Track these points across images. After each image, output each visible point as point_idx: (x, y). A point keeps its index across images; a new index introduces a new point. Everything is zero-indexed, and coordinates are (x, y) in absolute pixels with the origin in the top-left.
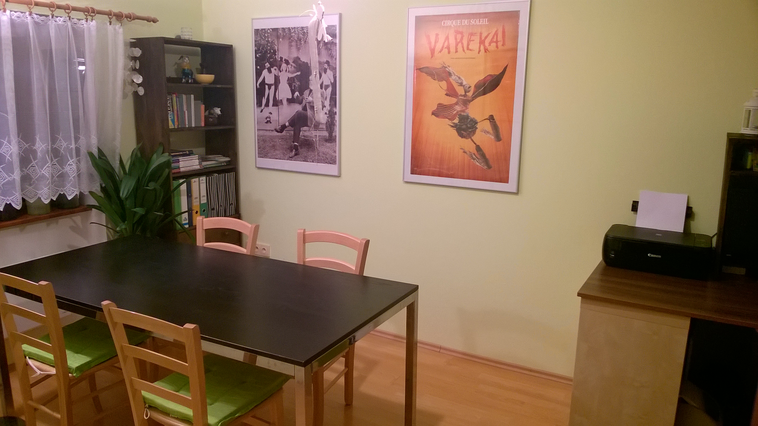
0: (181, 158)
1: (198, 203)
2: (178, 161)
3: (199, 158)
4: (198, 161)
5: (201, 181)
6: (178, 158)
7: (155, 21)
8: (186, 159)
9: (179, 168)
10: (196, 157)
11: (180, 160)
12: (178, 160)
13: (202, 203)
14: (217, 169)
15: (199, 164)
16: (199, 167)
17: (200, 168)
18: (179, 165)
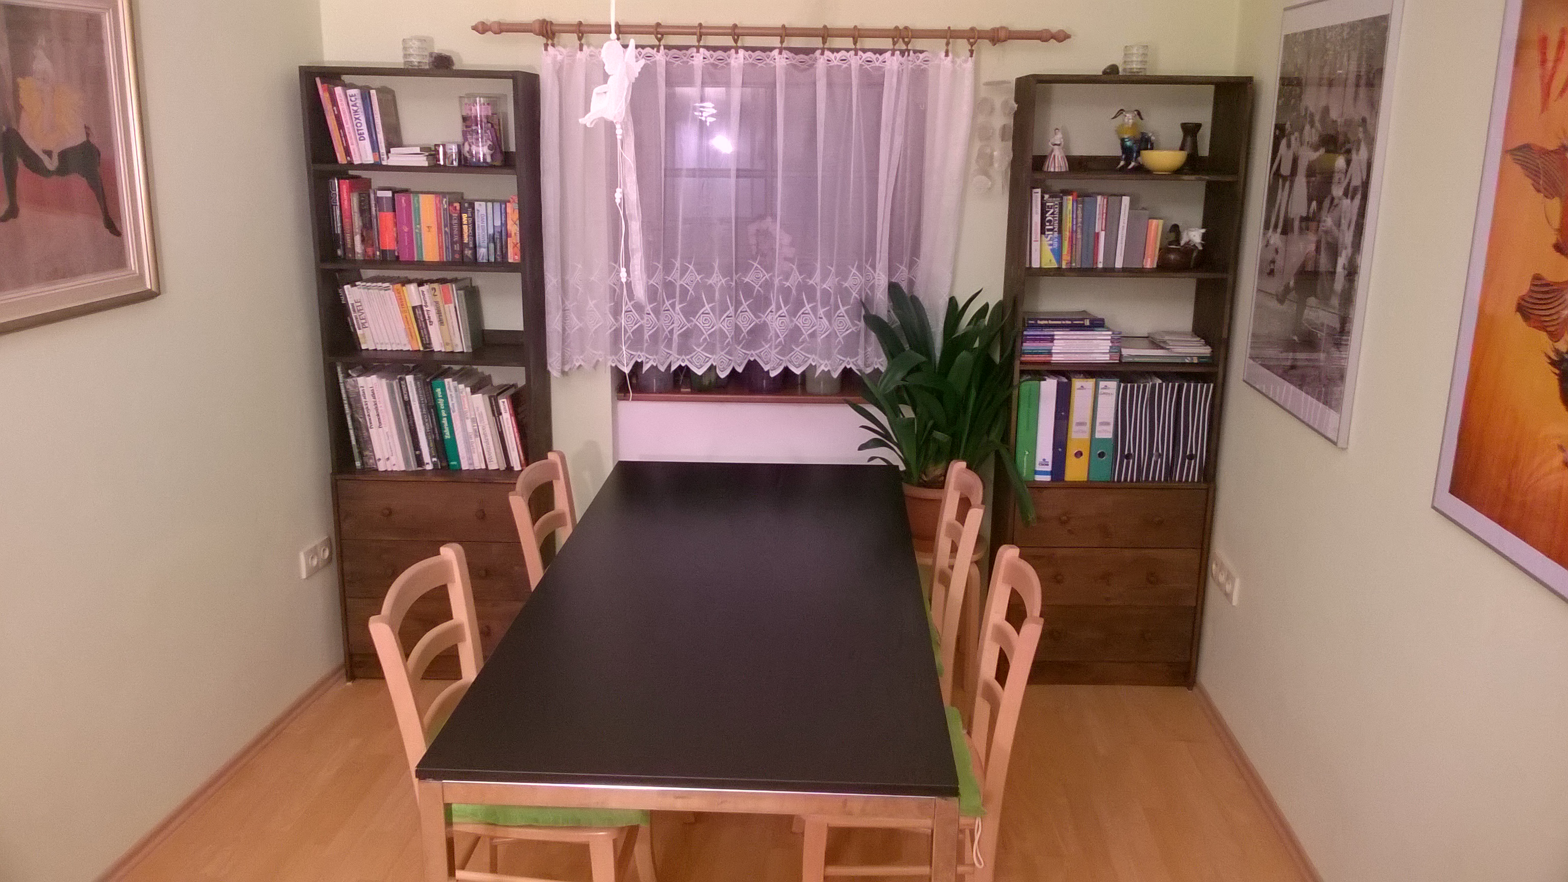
0: (1058, 333)
1: (1087, 436)
2: (1052, 339)
3: (1112, 339)
4: (1110, 345)
5: (1102, 389)
6: (1052, 333)
7: (1061, 37)
8: (1075, 337)
9: (1050, 353)
10: (1107, 335)
11: (1056, 337)
12: (1053, 335)
13: (1098, 436)
14: (1161, 369)
15: (1110, 352)
16: (1108, 359)
17: (1110, 360)
18: (1052, 346)
